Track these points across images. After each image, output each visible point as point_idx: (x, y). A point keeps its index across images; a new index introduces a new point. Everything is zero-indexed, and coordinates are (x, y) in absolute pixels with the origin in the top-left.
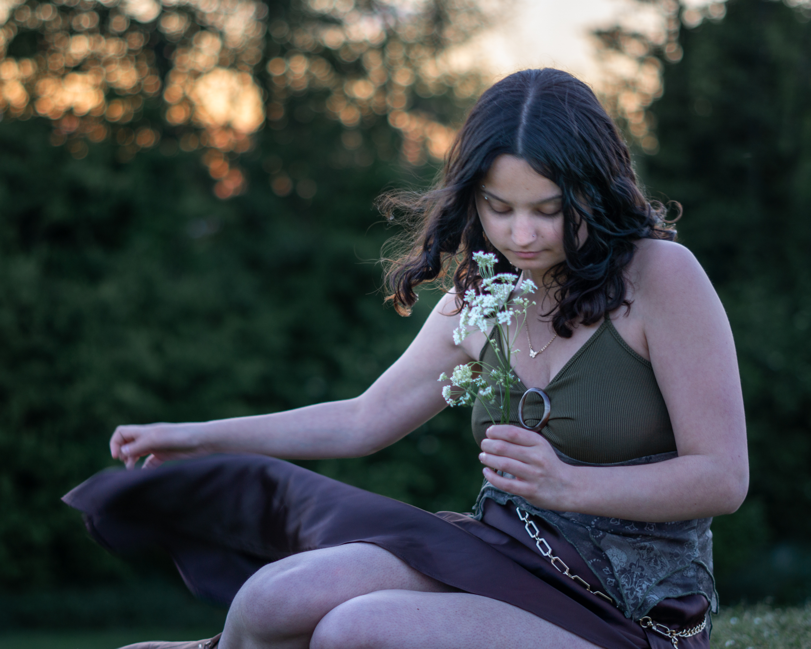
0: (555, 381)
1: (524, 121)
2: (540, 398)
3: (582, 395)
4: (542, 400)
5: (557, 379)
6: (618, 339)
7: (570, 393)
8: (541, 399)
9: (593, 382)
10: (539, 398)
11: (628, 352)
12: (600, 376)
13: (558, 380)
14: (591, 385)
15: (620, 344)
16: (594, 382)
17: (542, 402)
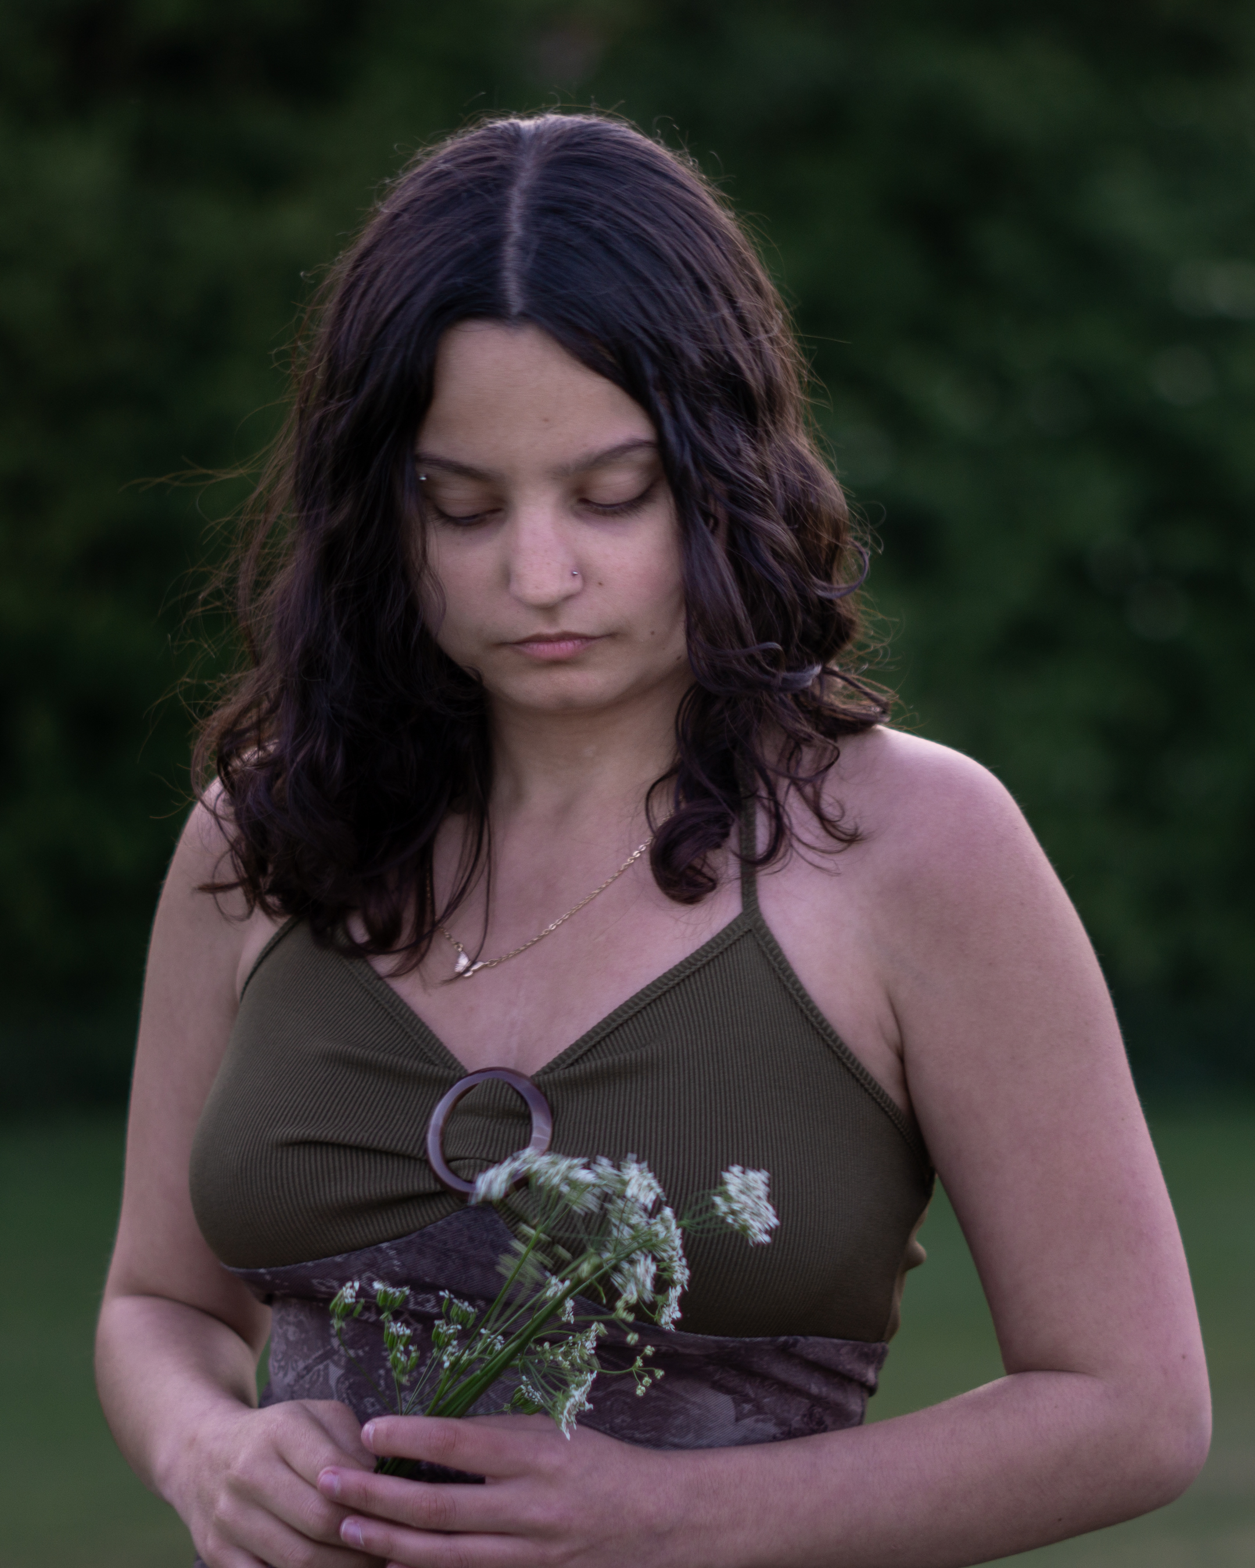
0: (564, 1066)
1: (516, 228)
2: (519, 1103)
3: (660, 1114)
4: (523, 1108)
5: (569, 1061)
6: (780, 969)
7: (622, 1103)
8: (521, 1106)
9: (694, 1082)
10: (516, 1101)
11: (802, 1011)
12: (716, 1067)
13: (572, 1064)
14: (687, 1090)
15: (786, 983)
16: (697, 1082)
17: (527, 1119)
